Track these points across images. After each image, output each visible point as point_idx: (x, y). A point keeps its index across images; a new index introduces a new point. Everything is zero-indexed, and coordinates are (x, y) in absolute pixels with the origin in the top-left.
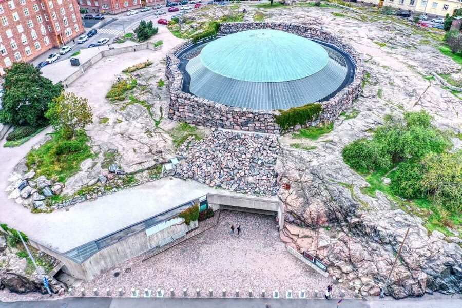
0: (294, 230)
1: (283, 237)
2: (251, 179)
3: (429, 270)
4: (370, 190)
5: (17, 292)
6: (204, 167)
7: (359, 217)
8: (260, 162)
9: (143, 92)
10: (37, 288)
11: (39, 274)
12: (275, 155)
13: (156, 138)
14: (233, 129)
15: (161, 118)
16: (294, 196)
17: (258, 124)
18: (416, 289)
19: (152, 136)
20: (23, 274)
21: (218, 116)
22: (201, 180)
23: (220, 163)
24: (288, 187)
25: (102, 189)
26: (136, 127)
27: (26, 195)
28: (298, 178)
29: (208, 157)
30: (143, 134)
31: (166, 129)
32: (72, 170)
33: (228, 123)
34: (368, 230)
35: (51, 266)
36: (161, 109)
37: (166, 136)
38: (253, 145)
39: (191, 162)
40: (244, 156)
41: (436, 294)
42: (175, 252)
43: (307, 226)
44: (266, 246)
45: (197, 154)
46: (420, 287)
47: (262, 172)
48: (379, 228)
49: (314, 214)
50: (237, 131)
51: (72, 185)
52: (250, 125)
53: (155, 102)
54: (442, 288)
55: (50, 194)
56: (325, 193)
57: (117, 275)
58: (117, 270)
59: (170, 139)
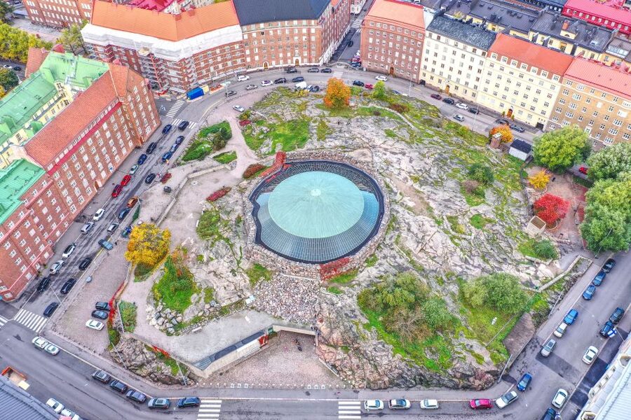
0: (324, 347)
1: (318, 352)
2: (300, 313)
3: (390, 376)
4: (367, 326)
5: (167, 384)
6: (271, 303)
7: (359, 344)
8: (306, 301)
9: (226, 228)
10: (180, 382)
11: (180, 375)
12: (316, 297)
13: (239, 277)
14: (290, 274)
15: (241, 258)
16: (324, 327)
17: (306, 273)
18: (383, 386)
19: (235, 275)
20: (171, 376)
21: (280, 266)
22: (269, 312)
23: (281, 301)
24: (321, 321)
25: (207, 319)
26: (223, 266)
27: (161, 324)
28: (328, 315)
29: (274, 295)
30: (229, 273)
31: (245, 269)
32: (186, 302)
33: (287, 271)
34: (362, 352)
35: (186, 371)
36: (241, 248)
37: (245, 275)
38: (302, 288)
39: (262, 298)
40: (296, 296)
41: (395, 388)
42: (254, 360)
43: (331, 346)
44: (307, 357)
45: (266, 293)
46: (385, 384)
47: (307, 308)
48: (368, 352)
49: (335, 340)
50: (293, 276)
51: (188, 315)
52: (301, 273)
53: (236, 241)
54: (398, 385)
55: (176, 323)
56: (342, 327)
57: (221, 374)
58: (221, 372)
59: (248, 279)
